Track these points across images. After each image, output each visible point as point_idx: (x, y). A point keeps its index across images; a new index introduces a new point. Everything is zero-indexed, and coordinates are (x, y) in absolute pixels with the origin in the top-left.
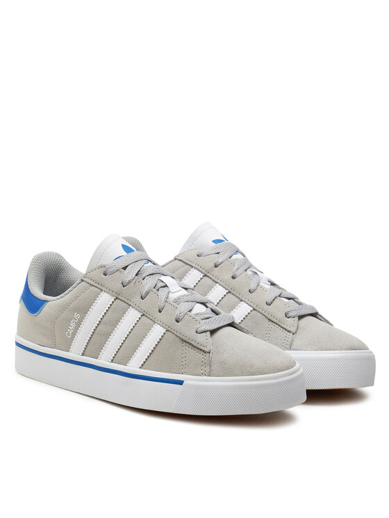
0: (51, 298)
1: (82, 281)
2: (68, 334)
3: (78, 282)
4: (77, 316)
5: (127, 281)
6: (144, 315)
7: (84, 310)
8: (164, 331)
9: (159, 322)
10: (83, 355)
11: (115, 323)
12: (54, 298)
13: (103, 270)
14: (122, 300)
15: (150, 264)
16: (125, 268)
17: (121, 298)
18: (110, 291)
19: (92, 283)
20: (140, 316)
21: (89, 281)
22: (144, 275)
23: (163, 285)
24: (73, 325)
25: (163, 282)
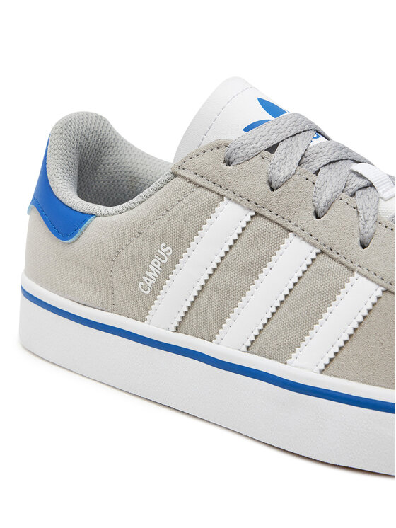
0: (103, 209)
1: (175, 175)
2: (144, 287)
3: (164, 177)
4: (166, 250)
5: (281, 178)
6: (322, 252)
7: (182, 238)
8: (379, 293)
9: (365, 272)
10: (177, 329)
11: (254, 269)
12: (109, 209)
13: (222, 153)
14: (269, 219)
15: (322, 139)
16: (272, 149)
17: (269, 215)
18: (242, 199)
19: (199, 181)
20: (314, 256)
21: (191, 176)
22: (316, 165)
23: (363, 183)
24: (155, 269)
25: (361, 176)
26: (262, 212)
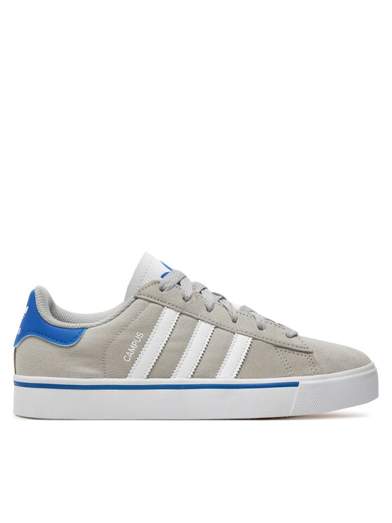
1: (137, 298)
2: (127, 358)
4: (140, 336)
5: (188, 296)
6: (217, 327)
7: (148, 328)
8: (251, 340)
9: (240, 332)
10: (148, 377)
13: (158, 286)
14: (187, 315)
16: (179, 284)
19: (151, 299)
20: (213, 329)
21: (147, 298)
24: (134, 346)
26: (184, 312)
